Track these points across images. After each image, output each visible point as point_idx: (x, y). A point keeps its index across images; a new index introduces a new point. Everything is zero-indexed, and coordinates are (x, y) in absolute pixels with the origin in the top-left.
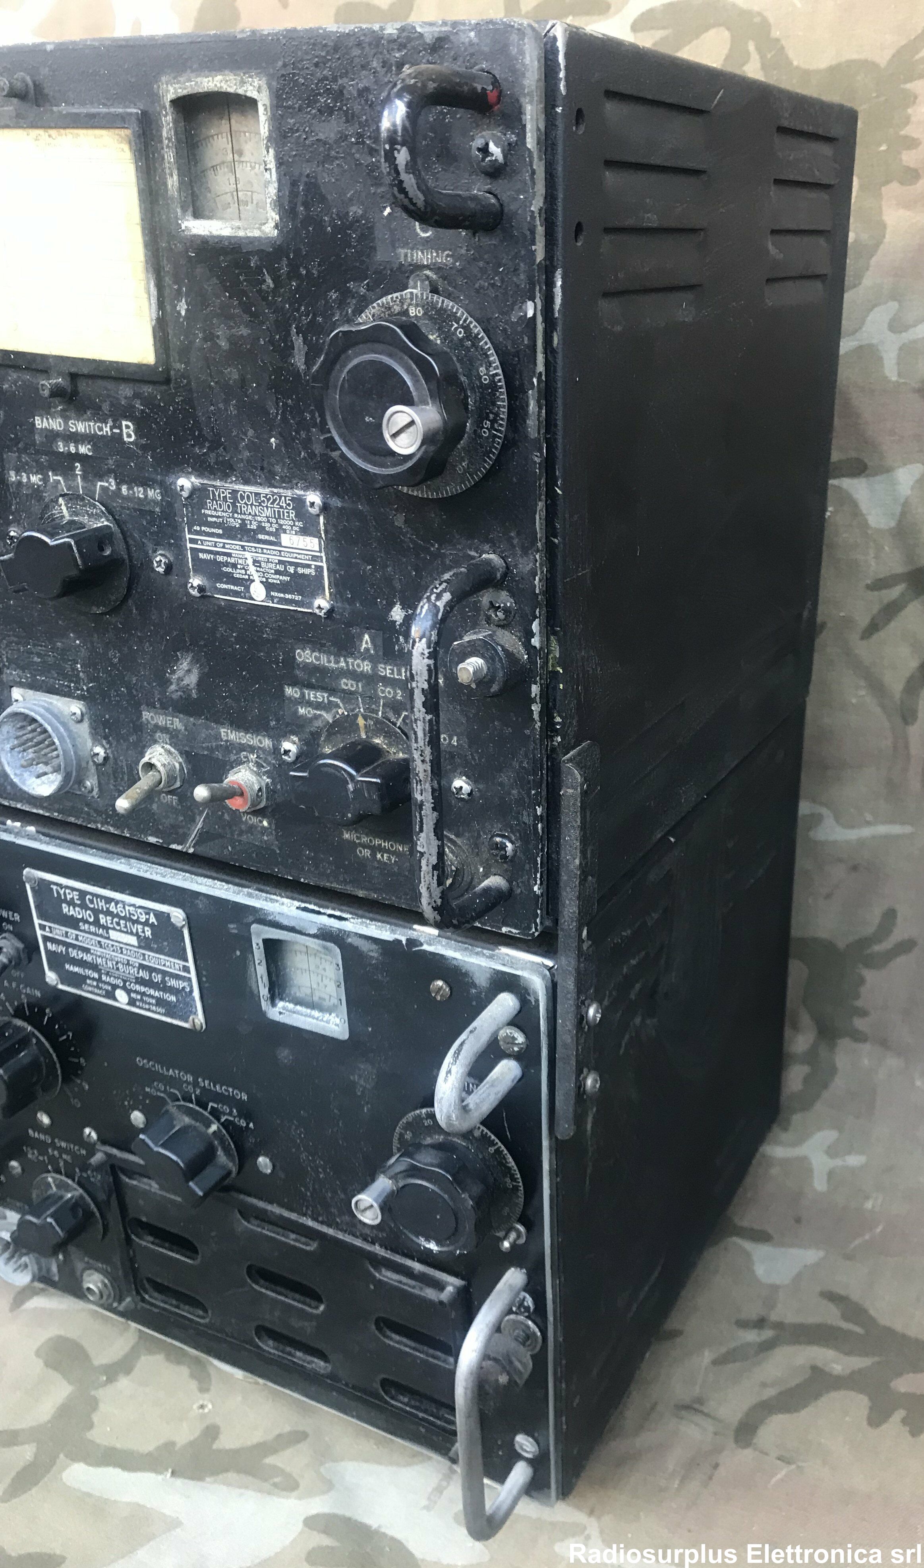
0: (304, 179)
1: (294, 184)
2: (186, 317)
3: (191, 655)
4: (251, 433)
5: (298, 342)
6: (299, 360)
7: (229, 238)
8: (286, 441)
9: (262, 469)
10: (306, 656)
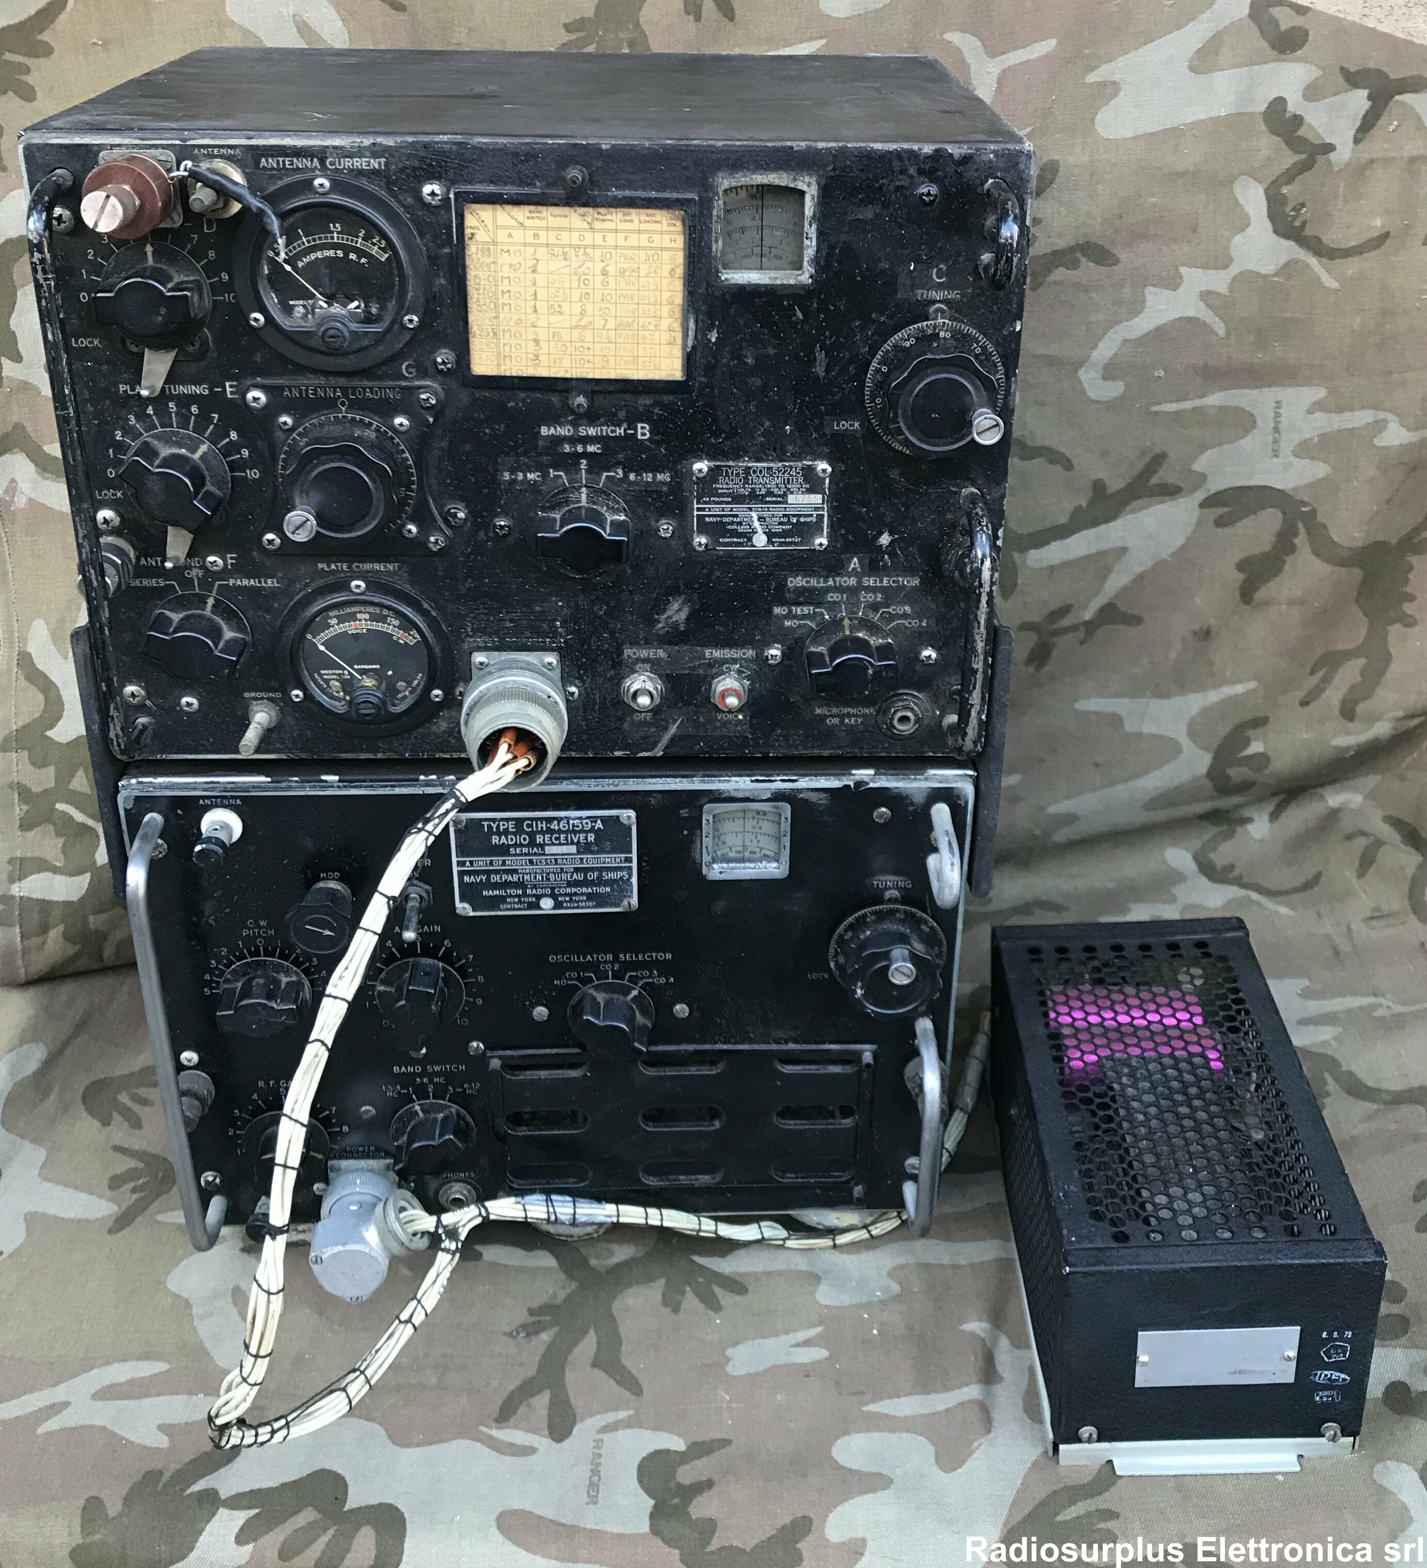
0: (840, 245)
1: (832, 248)
2: (715, 343)
3: (683, 597)
4: (767, 424)
5: (821, 356)
6: (820, 370)
7: (765, 286)
8: (800, 427)
9: (774, 449)
10: (797, 582)
